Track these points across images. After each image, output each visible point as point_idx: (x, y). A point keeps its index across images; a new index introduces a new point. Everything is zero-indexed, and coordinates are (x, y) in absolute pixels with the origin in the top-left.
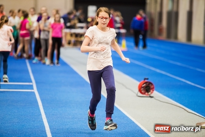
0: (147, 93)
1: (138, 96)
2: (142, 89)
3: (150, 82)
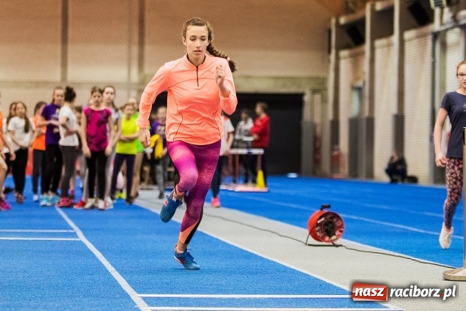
0: (327, 238)
1: (309, 245)
2: (317, 229)
3: (333, 213)
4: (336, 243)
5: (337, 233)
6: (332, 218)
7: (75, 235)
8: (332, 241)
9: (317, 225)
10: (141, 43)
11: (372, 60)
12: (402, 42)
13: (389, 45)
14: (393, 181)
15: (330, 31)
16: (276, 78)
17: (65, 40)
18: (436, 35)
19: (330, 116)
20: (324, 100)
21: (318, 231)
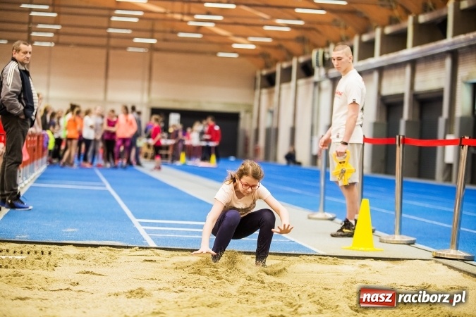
7: (105, 186)
10: (150, 79)
11: (279, 96)
12: (297, 86)
13: (289, 88)
14: (288, 163)
15: (255, 79)
16: (225, 104)
17: (107, 76)
18: (316, 83)
19: (254, 125)
20: (252, 117)
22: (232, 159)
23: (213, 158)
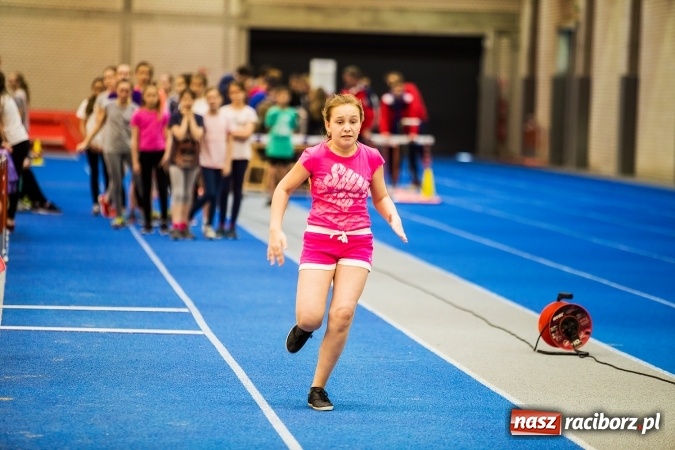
0: (567, 343)
1: (539, 351)
2: (552, 329)
3: (576, 307)
4: (580, 349)
5: (582, 335)
6: (574, 314)
7: (187, 320)
8: (574, 347)
9: (553, 323)
19: (523, 70)
20: (515, 47)
21: (554, 332)
22: (465, 158)
23: (428, 177)
